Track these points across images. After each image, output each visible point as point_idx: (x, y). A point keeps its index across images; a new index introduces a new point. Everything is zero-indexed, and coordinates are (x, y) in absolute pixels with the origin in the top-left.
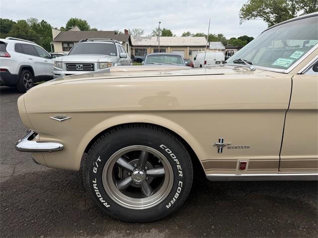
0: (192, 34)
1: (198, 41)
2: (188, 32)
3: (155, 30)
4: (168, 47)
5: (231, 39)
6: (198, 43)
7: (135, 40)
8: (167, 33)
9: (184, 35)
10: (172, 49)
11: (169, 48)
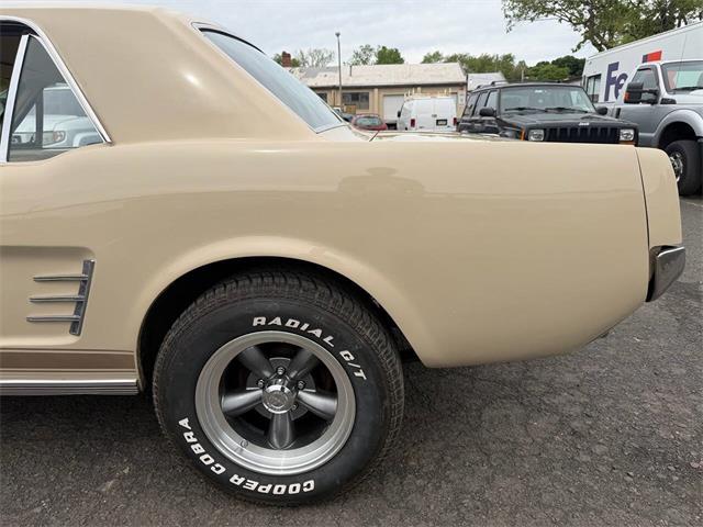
0: (444, 56)
1: (443, 73)
2: (437, 53)
3: (359, 51)
4: (372, 88)
5: (539, 64)
6: (442, 76)
7: (302, 74)
8: (389, 57)
9: (427, 60)
10: (383, 92)
11: (376, 90)
